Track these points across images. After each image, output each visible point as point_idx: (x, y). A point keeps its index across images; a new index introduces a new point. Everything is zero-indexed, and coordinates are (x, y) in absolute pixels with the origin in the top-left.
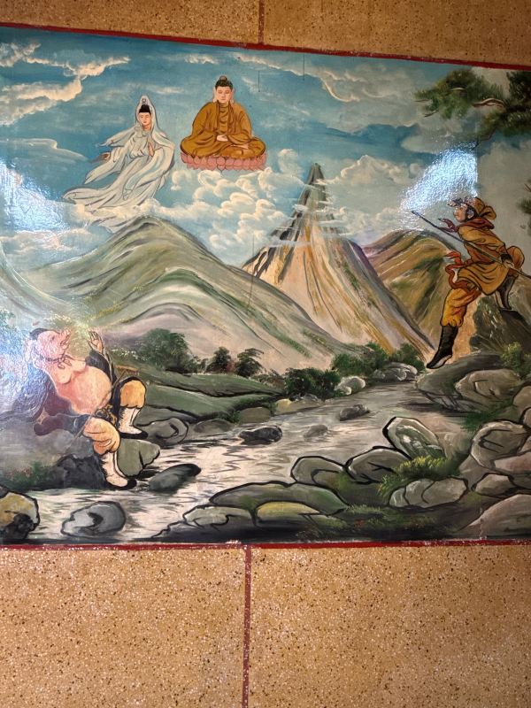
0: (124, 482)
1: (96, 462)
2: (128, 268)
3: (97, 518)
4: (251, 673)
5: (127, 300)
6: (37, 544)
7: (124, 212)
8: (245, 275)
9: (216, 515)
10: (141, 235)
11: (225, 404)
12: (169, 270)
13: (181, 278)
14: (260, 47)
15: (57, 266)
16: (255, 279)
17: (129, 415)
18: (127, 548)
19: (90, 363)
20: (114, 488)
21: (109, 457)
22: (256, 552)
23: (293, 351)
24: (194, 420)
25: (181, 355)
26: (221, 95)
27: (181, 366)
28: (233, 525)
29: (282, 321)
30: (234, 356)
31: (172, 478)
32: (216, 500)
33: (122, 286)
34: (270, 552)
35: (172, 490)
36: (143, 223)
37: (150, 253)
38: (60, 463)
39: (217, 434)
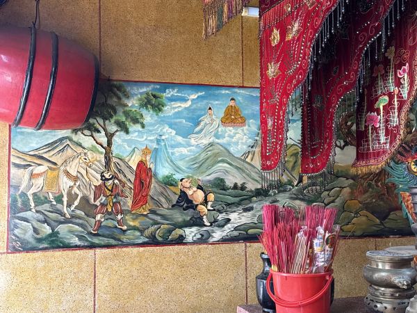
0: (209, 224)
1: (201, 218)
2: (207, 159)
3: (202, 235)
4: (248, 281)
5: (208, 169)
6: (185, 244)
7: (205, 141)
8: (241, 160)
9: (236, 233)
10: (211, 148)
11: (237, 199)
12: (220, 159)
13: (223, 161)
14: (243, 87)
15: (187, 159)
16: (244, 161)
17: (210, 204)
18: (211, 244)
19: (198, 188)
20: (206, 226)
21: (205, 217)
22: (248, 244)
23: (256, 183)
24: (228, 205)
25: (224, 185)
26: (232, 103)
27: (224, 188)
28: (241, 236)
29: (253, 174)
30: (239, 185)
31: (223, 223)
32: (236, 229)
33: (206, 165)
34: (252, 244)
35: (223, 226)
36: (211, 145)
37: (213, 154)
38: (191, 219)
39: (235, 209)
